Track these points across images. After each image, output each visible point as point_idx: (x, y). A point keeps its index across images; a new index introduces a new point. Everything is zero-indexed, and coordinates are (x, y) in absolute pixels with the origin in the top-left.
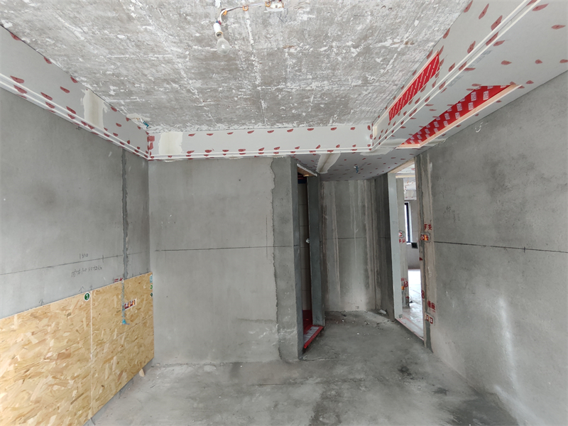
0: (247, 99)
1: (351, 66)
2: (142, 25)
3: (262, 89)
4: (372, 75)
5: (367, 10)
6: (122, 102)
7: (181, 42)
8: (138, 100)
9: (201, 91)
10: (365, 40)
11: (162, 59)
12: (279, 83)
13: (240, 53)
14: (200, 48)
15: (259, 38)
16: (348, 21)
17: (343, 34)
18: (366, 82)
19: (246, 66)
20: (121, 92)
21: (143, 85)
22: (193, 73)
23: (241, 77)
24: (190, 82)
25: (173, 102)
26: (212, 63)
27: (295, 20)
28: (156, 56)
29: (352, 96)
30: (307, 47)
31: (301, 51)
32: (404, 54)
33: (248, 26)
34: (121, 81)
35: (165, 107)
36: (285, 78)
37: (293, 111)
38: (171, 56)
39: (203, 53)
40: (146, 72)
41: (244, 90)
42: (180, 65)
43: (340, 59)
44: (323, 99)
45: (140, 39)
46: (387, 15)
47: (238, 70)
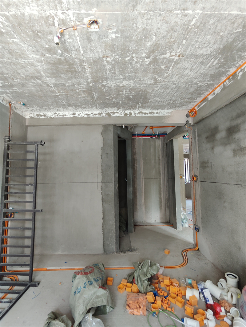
0: (84, 91)
1: (146, 71)
2: (10, 38)
3: (93, 85)
4: (159, 77)
5: (153, 32)
6: (8, 91)
7: (37, 51)
8: (18, 90)
9: (56, 85)
10: (153, 53)
11: (27, 63)
12: (103, 81)
13: (76, 60)
14: (50, 56)
15: (86, 50)
16: (141, 39)
17: (139, 48)
18: (156, 82)
19: (81, 69)
20: (6, 85)
21: (19, 80)
22: (49, 73)
23: (79, 76)
24: (48, 79)
25: (39, 92)
26: (59, 66)
27: (107, 37)
28: (23, 60)
29: (148, 91)
30: (117, 57)
31: (114, 60)
32: (178, 64)
33: (78, 41)
34: (4, 77)
35: (35, 96)
36: (106, 78)
37: (114, 100)
38: (33, 60)
39: (53, 60)
40: (19, 71)
41: (82, 85)
42: (39, 67)
43: (139, 66)
44: (131, 92)
45: (11, 48)
46: (165, 36)
47: (76, 72)
